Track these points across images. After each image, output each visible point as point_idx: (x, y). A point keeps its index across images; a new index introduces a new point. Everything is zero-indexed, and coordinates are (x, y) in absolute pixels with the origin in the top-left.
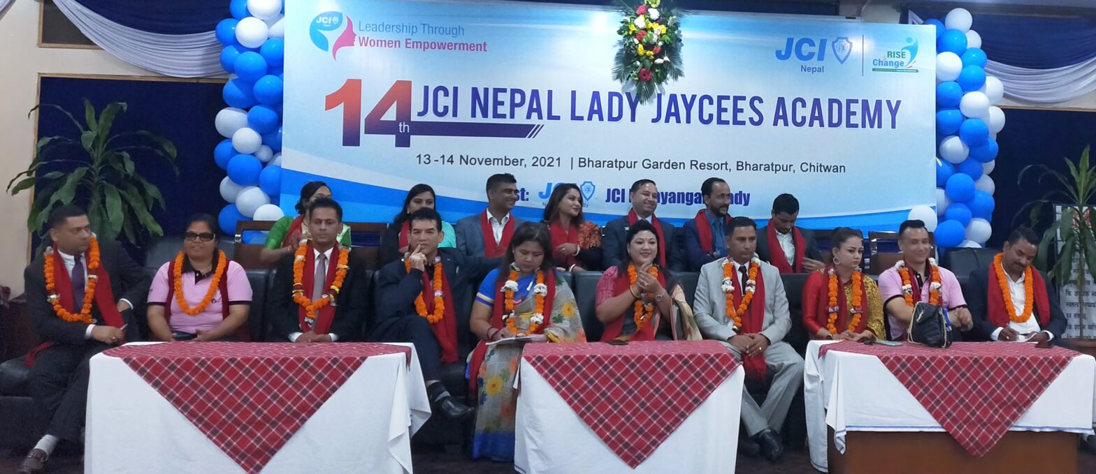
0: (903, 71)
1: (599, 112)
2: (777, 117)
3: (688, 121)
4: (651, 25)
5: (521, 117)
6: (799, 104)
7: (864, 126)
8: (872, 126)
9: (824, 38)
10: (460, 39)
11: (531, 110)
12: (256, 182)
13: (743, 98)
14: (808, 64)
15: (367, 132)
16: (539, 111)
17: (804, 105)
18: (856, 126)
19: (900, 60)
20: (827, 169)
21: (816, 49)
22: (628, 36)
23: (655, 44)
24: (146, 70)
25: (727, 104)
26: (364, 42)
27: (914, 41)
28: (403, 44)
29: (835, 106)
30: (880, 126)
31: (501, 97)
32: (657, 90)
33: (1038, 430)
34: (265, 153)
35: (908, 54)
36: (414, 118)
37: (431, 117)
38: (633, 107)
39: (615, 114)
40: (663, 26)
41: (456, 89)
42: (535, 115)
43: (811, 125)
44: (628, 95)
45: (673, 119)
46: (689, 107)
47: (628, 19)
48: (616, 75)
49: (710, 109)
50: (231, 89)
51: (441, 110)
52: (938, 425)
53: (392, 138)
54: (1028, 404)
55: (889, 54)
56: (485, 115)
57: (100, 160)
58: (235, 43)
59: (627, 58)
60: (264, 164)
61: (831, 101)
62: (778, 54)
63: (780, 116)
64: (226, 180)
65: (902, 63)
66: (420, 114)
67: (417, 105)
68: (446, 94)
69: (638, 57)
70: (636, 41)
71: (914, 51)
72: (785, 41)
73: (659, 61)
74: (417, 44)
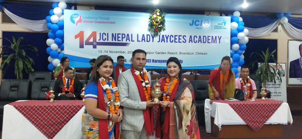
0: (222, 28)
1: (144, 40)
2: (190, 41)
3: (167, 42)
4: (157, 17)
5: (124, 41)
6: (195, 37)
7: (212, 43)
8: (214, 43)
9: (202, 20)
10: (108, 21)
11: (127, 39)
12: (57, 57)
13: (181, 36)
14: (198, 27)
15: (86, 44)
16: (129, 39)
17: (197, 38)
18: (210, 43)
19: (221, 26)
20: (203, 54)
21: (200, 23)
22: (151, 20)
23: (159, 22)
24: (28, 29)
25: (177, 37)
26: (84, 22)
27: (225, 21)
28: (94, 22)
29: (205, 38)
30: (216, 43)
31: (119, 36)
32: (159, 34)
33: (273, 124)
34: (59, 50)
35: (223, 24)
36: (97, 41)
37: (102, 41)
38: (153, 38)
39: (148, 40)
40: (161, 17)
41: (108, 34)
42: (128, 40)
43: (198, 42)
44: (152, 35)
45: (163, 41)
46: (167, 38)
47: (151, 15)
48: (148, 30)
49: (173, 39)
50: (50, 34)
51: (104, 39)
52: (245, 122)
53: (92, 46)
54: (270, 116)
55: (219, 24)
56: (115, 40)
57: (17, 52)
58: (51, 22)
59: (151, 25)
60: (59, 53)
61: (204, 36)
62: (190, 24)
63: (190, 40)
64: (49, 57)
65: (222, 27)
66: (99, 40)
67: (98, 38)
68: (105, 35)
69: (154, 25)
70: (154, 21)
71: (225, 23)
72: (192, 21)
73: (159, 26)
74: (97, 22)
